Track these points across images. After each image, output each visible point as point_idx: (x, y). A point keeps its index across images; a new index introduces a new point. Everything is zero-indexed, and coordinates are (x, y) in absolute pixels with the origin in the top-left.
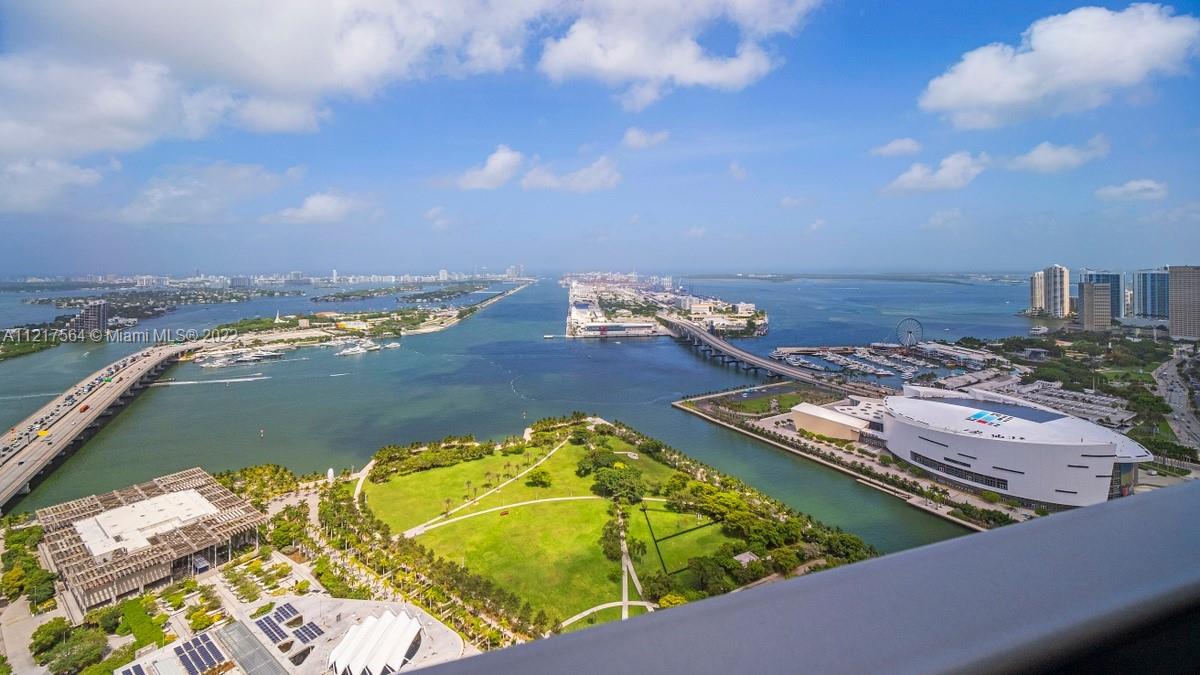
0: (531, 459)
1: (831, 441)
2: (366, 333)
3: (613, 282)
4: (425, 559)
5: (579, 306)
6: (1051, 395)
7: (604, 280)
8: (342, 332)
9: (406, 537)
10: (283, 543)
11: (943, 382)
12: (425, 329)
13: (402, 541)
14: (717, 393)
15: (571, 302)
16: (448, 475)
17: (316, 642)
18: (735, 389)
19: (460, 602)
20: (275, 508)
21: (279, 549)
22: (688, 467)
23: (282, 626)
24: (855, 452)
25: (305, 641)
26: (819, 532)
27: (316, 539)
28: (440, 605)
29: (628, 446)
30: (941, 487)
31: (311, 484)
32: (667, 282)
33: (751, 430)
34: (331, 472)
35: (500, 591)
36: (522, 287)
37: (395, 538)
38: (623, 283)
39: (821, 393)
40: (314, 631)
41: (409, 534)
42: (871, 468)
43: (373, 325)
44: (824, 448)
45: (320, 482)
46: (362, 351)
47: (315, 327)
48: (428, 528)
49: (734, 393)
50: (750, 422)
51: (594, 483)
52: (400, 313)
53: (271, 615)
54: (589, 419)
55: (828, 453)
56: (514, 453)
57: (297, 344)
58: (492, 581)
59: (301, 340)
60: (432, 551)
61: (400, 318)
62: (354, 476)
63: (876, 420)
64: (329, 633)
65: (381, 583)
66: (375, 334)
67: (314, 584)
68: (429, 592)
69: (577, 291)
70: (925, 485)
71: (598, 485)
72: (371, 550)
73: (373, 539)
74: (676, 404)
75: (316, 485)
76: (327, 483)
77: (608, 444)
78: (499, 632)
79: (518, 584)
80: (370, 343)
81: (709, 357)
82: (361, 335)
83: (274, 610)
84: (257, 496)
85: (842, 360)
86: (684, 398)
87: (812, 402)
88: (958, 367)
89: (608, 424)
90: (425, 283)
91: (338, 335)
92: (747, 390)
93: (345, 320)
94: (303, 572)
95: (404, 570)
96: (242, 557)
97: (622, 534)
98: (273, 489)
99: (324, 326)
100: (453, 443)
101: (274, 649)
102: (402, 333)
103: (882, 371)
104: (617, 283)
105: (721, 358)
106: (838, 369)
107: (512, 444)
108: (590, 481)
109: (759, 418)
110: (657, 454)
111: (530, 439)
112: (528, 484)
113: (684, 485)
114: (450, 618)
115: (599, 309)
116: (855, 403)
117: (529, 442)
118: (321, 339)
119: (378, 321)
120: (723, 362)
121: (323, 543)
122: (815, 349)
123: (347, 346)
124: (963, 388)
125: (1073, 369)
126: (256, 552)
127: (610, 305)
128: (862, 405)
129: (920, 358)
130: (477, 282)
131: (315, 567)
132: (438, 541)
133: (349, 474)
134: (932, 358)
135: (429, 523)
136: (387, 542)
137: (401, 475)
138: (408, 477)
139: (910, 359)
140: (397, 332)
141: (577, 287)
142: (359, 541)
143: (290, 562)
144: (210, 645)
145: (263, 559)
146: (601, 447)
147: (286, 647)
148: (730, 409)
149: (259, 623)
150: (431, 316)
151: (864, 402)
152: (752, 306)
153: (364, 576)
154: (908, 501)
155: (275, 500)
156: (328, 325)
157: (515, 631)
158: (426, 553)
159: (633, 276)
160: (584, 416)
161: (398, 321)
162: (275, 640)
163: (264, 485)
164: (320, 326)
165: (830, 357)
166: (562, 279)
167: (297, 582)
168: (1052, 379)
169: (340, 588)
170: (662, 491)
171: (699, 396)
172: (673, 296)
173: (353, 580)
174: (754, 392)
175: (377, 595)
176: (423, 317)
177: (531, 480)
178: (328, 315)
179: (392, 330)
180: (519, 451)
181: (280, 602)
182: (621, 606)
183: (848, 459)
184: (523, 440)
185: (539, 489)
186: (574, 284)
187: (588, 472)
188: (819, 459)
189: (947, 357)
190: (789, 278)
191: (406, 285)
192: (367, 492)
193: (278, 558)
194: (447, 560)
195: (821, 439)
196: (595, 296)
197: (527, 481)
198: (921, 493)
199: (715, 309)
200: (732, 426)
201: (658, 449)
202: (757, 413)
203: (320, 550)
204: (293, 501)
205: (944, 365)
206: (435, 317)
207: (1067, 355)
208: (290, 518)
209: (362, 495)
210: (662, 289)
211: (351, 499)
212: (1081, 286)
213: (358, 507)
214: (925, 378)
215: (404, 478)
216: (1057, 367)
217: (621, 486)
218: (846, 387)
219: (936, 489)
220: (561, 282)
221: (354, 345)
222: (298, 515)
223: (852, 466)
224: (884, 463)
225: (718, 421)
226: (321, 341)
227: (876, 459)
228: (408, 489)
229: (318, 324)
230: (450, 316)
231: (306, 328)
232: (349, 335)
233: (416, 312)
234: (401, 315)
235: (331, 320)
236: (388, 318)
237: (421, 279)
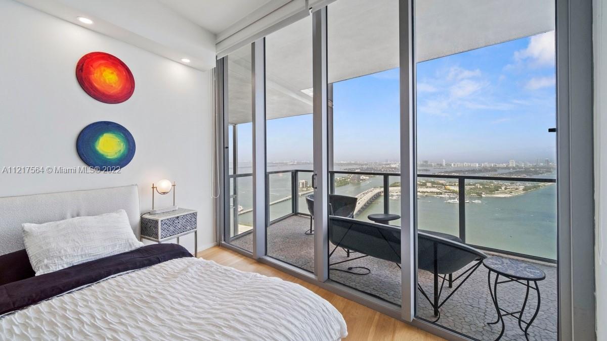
8: (448, 191)
12: (498, 195)
47: (434, 187)
57: (426, 194)
59: (428, 192)
61: (481, 187)
90: (499, 168)
91: (446, 192)
93: (449, 185)
99: (439, 187)
102: (483, 196)
118: (437, 193)
119: (468, 187)
123: (450, 198)
140: (479, 195)
150: (503, 188)
156: (441, 187)
161: (480, 188)
164: (437, 187)
176: (497, 188)
179: (477, 193)
191: (486, 169)
206: (506, 189)
221: (454, 198)
226: (437, 194)
229: (436, 186)
230: (517, 189)
231: (430, 187)
232: (452, 193)
233: (492, 185)
234: (482, 185)
235: (443, 185)
236: (474, 186)
237: (496, 166)
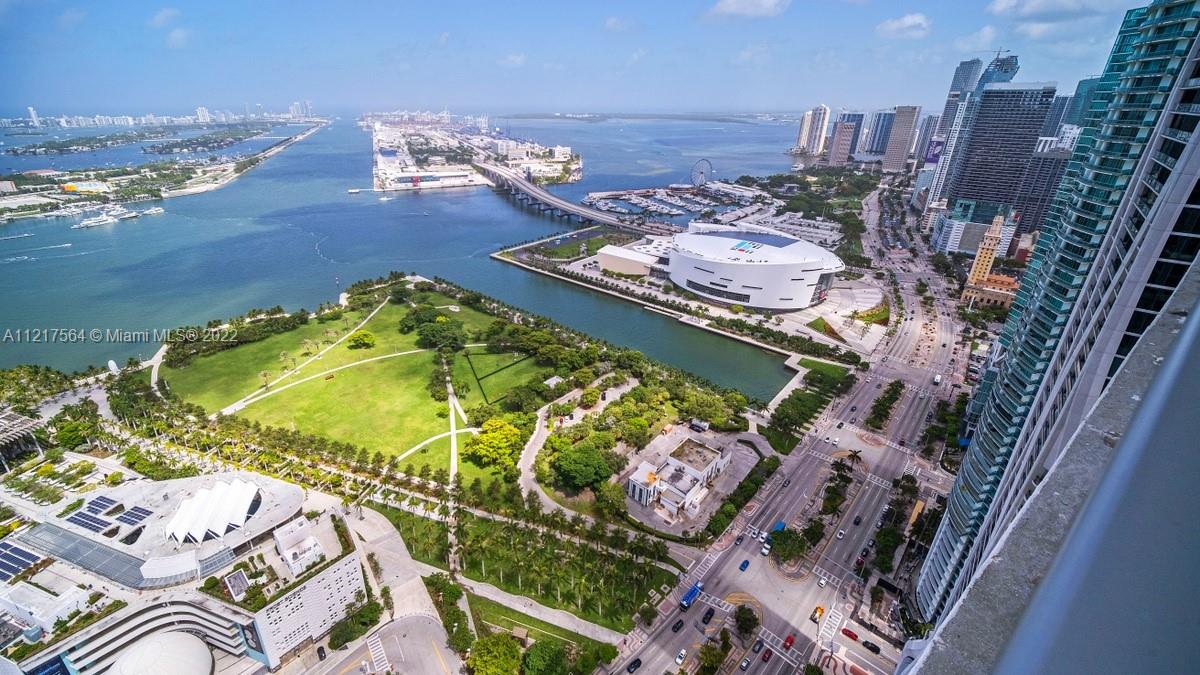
0: (350, 324)
1: (627, 277)
2: (111, 197)
3: (424, 123)
4: (250, 431)
5: (384, 153)
6: (793, 224)
7: (412, 120)
8: (73, 197)
9: (224, 414)
10: (73, 442)
11: (719, 217)
12: (193, 188)
13: (221, 419)
14: (533, 241)
15: (376, 148)
16: (261, 350)
17: (147, 521)
18: (549, 237)
19: (297, 460)
20: (48, 413)
21: (72, 450)
22: (506, 313)
23: (101, 516)
24: (646, 285)
25: (132, 523)
26: (611, 353)
27: (116, 432)
28: (276, 465)
29: (450, 300)
30: (704, 306)
31: (91, 380)
32: (483, 122)
33: (562, 274)
34: (112, 364)
35: (336, 444)
36: (313, 131)
37: (213, 417)
38: (435, 124)
39: (624, 235)
40: (140, 513)
41: (227, 411)
42: (656, 297)
43: (118, 185)
44: (622, 284)
45: (103, 376)
46: (110, 220)
47: (28, 191)
48: (246, 403)
49: (548, 240)
50: (561, 267)
51: (418, 338)
52: (154, 169)
53: (84, 509)
54: (408, 278)
55: (624, 288)
56: (332, 319)
57: (6, 216)
58: (326, 438)
59: (11, 210)
60: (257, 423)
61: (154, 175)
62: (144, 365)
63: (665, 256)
64: (158, 512)
65: (207, 459)
66: (123, 197)
67: (128, 473)
68: (262, 457)
69: (383, 135)
70: (694, 305)
71: (421, 339)
72: (187, 432)
73: (187, 422)
74: (495, 255)
75: (97, 380)
76: (110, 377)
77: (430, 300)
78: (340, 476)
79: (352, 435)
80: (119, 209)
81: (525, 205)
82: (105, 200)
83: (85, 505)
84: (17, 401)
85: (644, 202)
86: (501, 249)
87: (615, 244)
88: (734, 204)
89: (427, 281)
90: (179, 127)
91: (69, 201)
92: (560, 237)
93: (71, 180)
94: (112, 464)
95: (230, 443)
96: (24, 465)
97: (448, 378)
98: (38, 392)
99: (42, 190)
100: (259, 317)
101: (99, 538)
102: (164, 195)
103: (675, 211)
104: (428, 124)
105: (537, 206)
106: (640, 211)
107: (327, 311)
108: (414, 336)
109: (570, 262)
110: (478, 305)
111: (347, 304)
112: (351, 347)
113: (502, 329)
114: (289, 474)
115: (410, 157)
116: (650, 242)
117: (346, 307)
118: (43, 208)
119: (124, 180)
120: (539, 209)
121: (126, 435)
122: (622, 193)
123: (86, 215)
124: (734, 223)
125: (814, 201)
126: (41, 457)
127: (421, 152)
128: (655, 244)
129: (705, 197)
130: (253, 124)
131: (124, 458)
132: (262, 413)
133: (137, 364)
134: (716, 197)
135: (248, 397)
136: (204, 422)
137: (204, 356)
138: (213, 358)
139: (698, 199)
140: (155, 194)
141: (381, 130)
142: (170, 426)
143: (90, 459)
144: (16, 550)
145: (53, 462)
146: (422, 305)
147: (113, 533)
148: (544, 256)
149: (71, 520)
150: (199, 171)
151: (657, 240)
152: (568, 150)
153: (185, 457)
154: (680, 319)
155: (47, 402)
156: (46, 189)
157: (354, 472)
158: (252, 425)
159: (446, 116)
160: (402, 275)
161: (153, 179)
162: (97, 530)
163: (25, 389)
165: (635, 200)
166: (362, 120)
167: (106, 476)
168: (796, 211)
169: (159, 471)
170: (482, 337)
171: (516, 246)
172: (489, 140)
173: (174, 462)
174: (566, 238)
175: (205, 470)
176: (188, 173)
177: (353, 344)
178: (44, 173)
179: (149, 191)
180: (336, 317)
181: (90, 496)
182: (450, 436)
183: (639, 291)
184: (338, 305)
185: (363, 350)
186: (377, 126)
187: (411, 329)
188: (617, 294)
189: (727, 195)
190: (604, 117)
191: (153, 130)
192: (166, 379)
193: (72, 459)
194: (276, 427)
195: (620, 276)
196: (403, 141)
197: (349, 344)
198: (689, 312)
199: (532, 153)
200: (546, 272)
201: (477, 299)
202: (568, 257)
203: (124, 442)
204: (73, 401)
205: (723, 203)
206: (205, 172)
207: (813, 189)
208: (73, 417)
209: (161, 383)
210: (479, 133)
211: (150, 388)
212: (836, 124)
213: (159, 394)
214: (707, 217)
215: (208, 359)
216: (802, 199)
217: (444, 337)
218: (644, 228)
219: (700, 308)
220: (361, 123)
221: (97, 214)
222: (84, 413)
223: (643, 297)
224: (667, 291)
225: (533, 268)
226: (46, 211)
227: (661, 289)
228: (216, 369)
229: (31, 187)
230: (224, 171)
231: (12, 194)
232: (85, 200)
233: (176, 167)
234: (155, 171)
235: (51, 181)
236: (137, 176)
237: (172, 121)
